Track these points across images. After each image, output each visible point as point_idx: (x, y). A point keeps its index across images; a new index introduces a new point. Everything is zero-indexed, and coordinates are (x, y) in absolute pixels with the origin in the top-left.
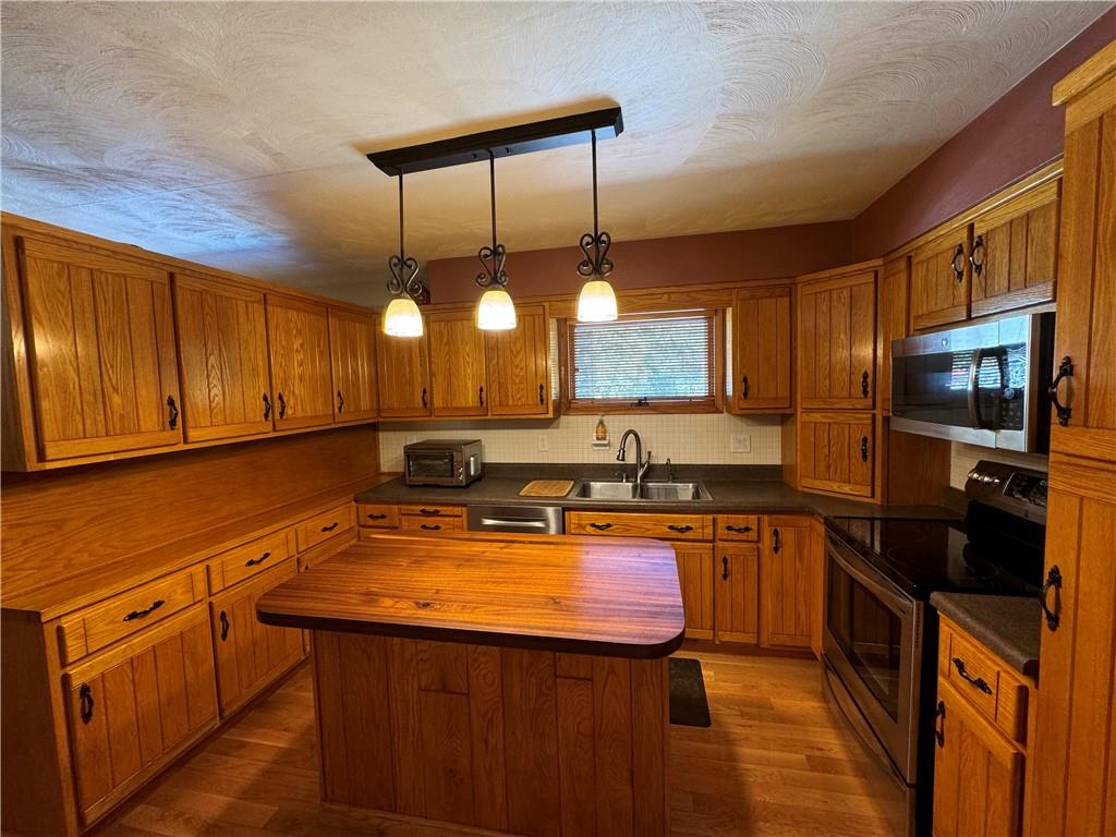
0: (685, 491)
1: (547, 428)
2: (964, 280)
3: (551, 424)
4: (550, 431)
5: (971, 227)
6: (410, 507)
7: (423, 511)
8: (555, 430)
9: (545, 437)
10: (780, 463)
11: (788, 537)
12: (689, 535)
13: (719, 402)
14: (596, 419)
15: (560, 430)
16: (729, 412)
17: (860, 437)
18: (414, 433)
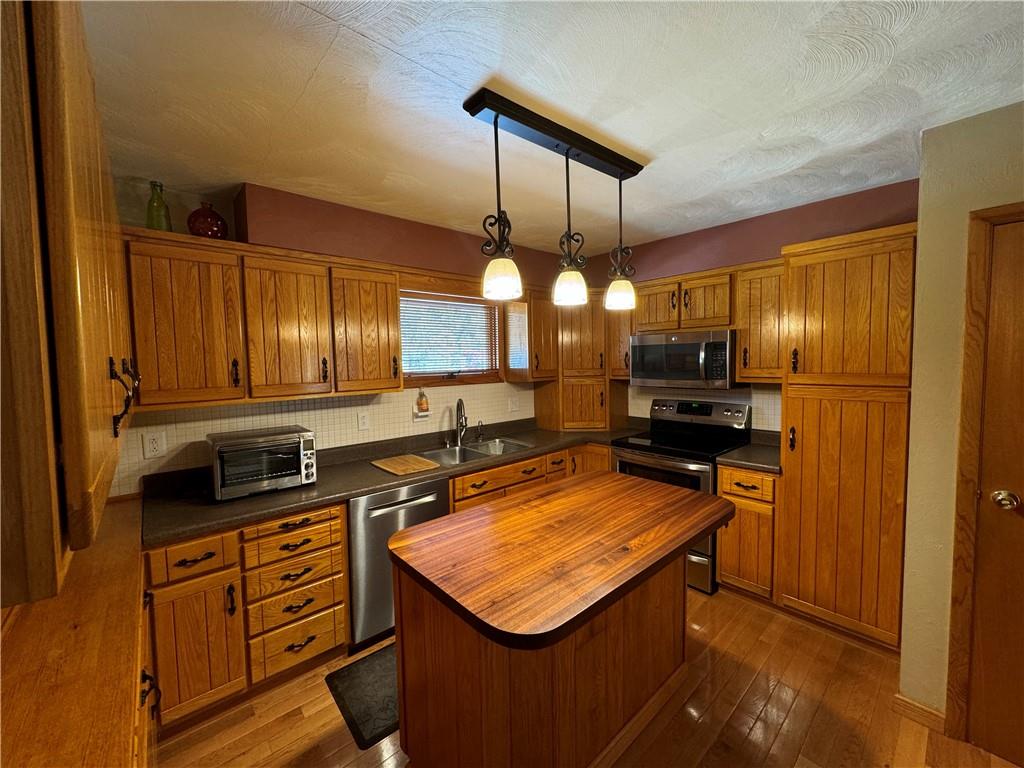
0: (496, 448)
1: (368, 404)
2: (677, 309)
3: (373, 399)
4: (371, 407)
5: (680, 285)
6: (260, 527)
7: (285, 526)
8: (376, 406)
9: (366, 413)
10: (533, 416)
11: (578, 460)
12: (534, 475)
13: (502, 374)
14: (415, 392)
15: (381, 406)
16: (508, 382)
17: (599, 392)
18: (160, 428)
